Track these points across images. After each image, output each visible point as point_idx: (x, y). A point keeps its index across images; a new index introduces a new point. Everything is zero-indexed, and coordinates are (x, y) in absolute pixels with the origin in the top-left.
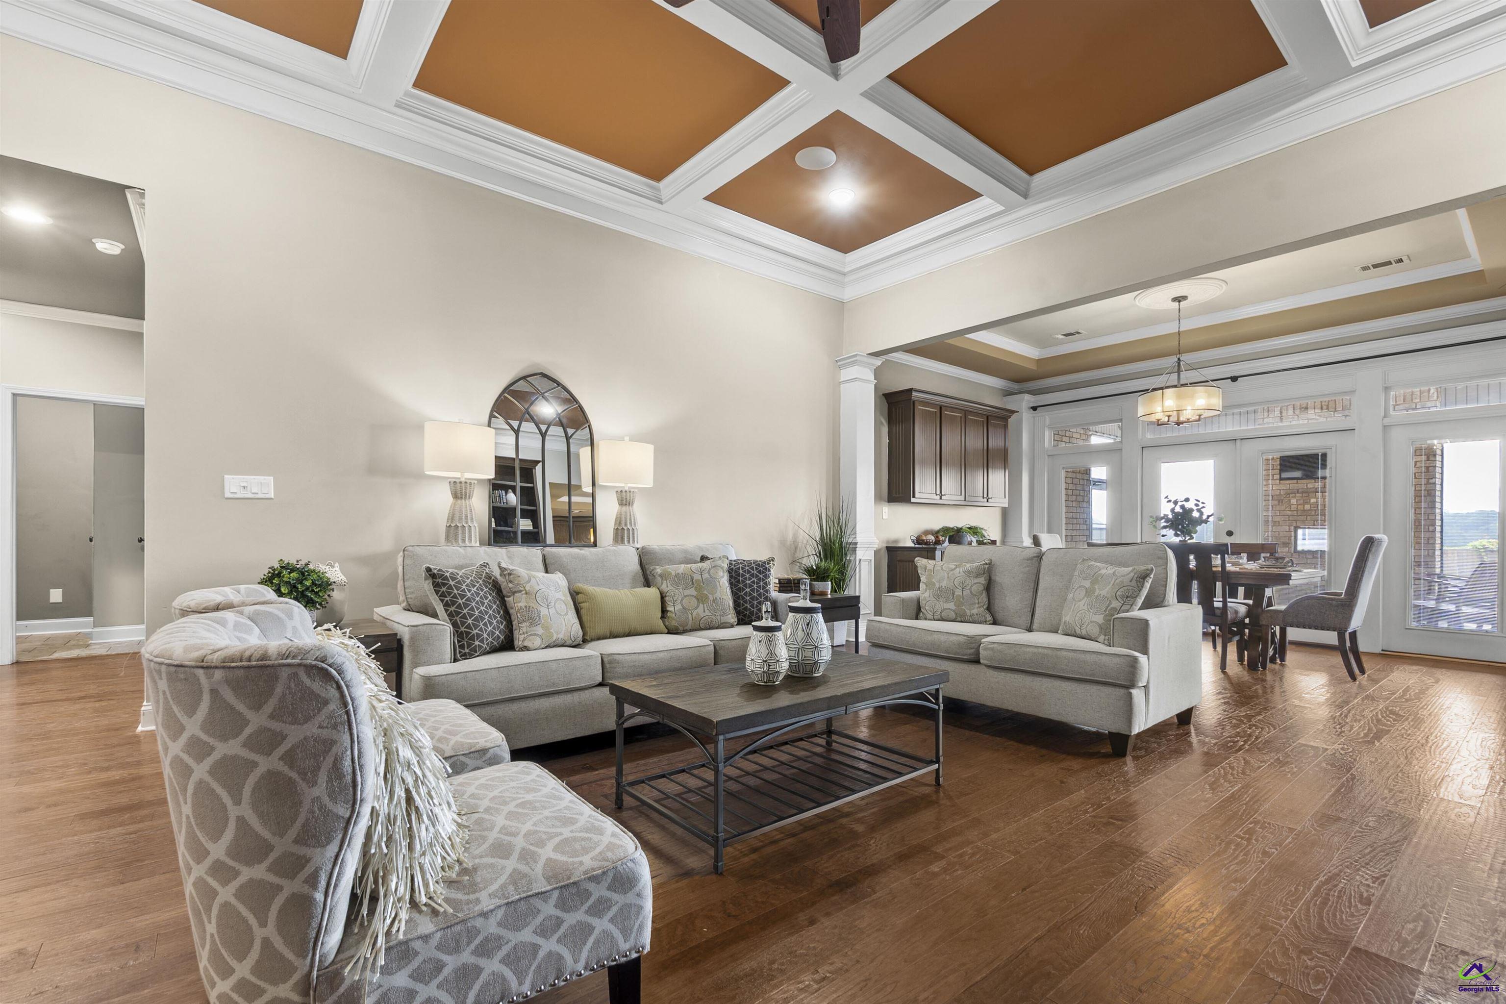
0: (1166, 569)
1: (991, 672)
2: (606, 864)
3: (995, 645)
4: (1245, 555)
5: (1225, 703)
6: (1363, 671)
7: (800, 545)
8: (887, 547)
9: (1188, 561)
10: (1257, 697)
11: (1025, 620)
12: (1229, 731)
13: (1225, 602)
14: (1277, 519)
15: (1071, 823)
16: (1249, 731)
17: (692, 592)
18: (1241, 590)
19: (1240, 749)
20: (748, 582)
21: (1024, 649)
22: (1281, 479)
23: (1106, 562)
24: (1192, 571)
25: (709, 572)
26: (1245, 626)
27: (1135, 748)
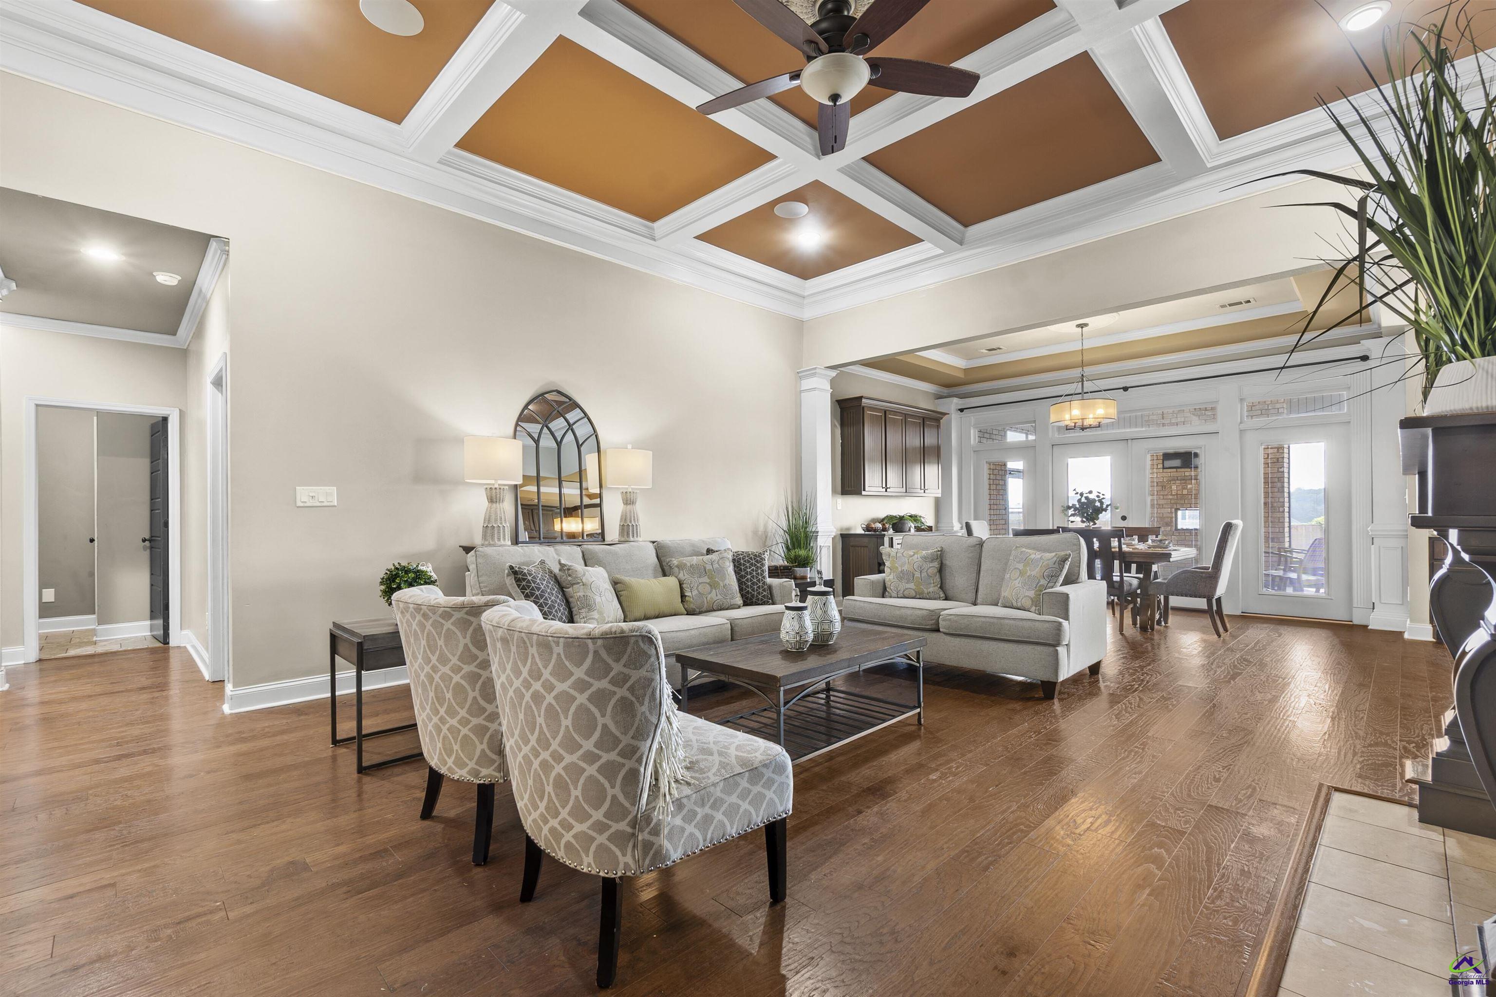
0: (1079, 553)
1: (948, 638)
2: (770, 757)
3: (952, 617)
4: (1136, 537)
5: (1124, 658)
6: (1226, 630)
7: (769, 534)
8: (841, 534)
9: (1093, 543)
10: (1148, 652)
11: (971, 596)
12: (1127, 678)
13: (1121, 576)
14: (1162, 502)
15: (1021, 745)
16: (1142, 677)
17: (706, 579)
18: (1134, 566)
19: (1136, 690)
20: (749, 570)
21: (975, 619)
22: (1164, 468)
23: (1034, 549)
24: (1096, 552)
25: (718, 563)
26: (1137, 595)
27: (1060, 693)
